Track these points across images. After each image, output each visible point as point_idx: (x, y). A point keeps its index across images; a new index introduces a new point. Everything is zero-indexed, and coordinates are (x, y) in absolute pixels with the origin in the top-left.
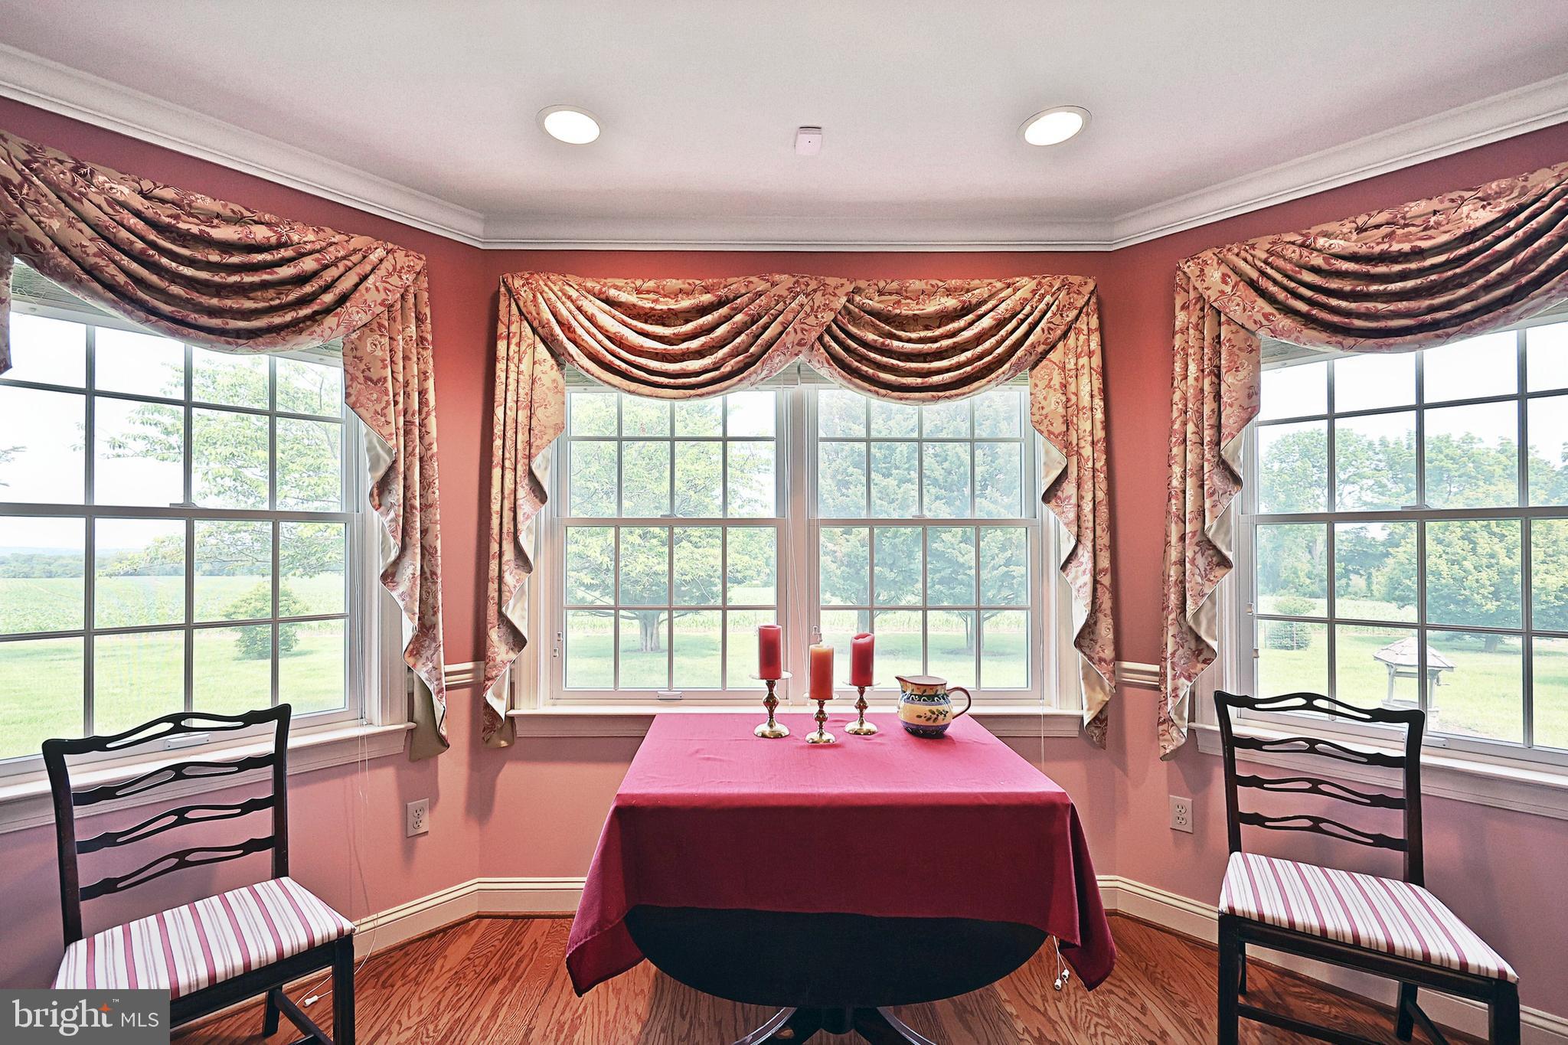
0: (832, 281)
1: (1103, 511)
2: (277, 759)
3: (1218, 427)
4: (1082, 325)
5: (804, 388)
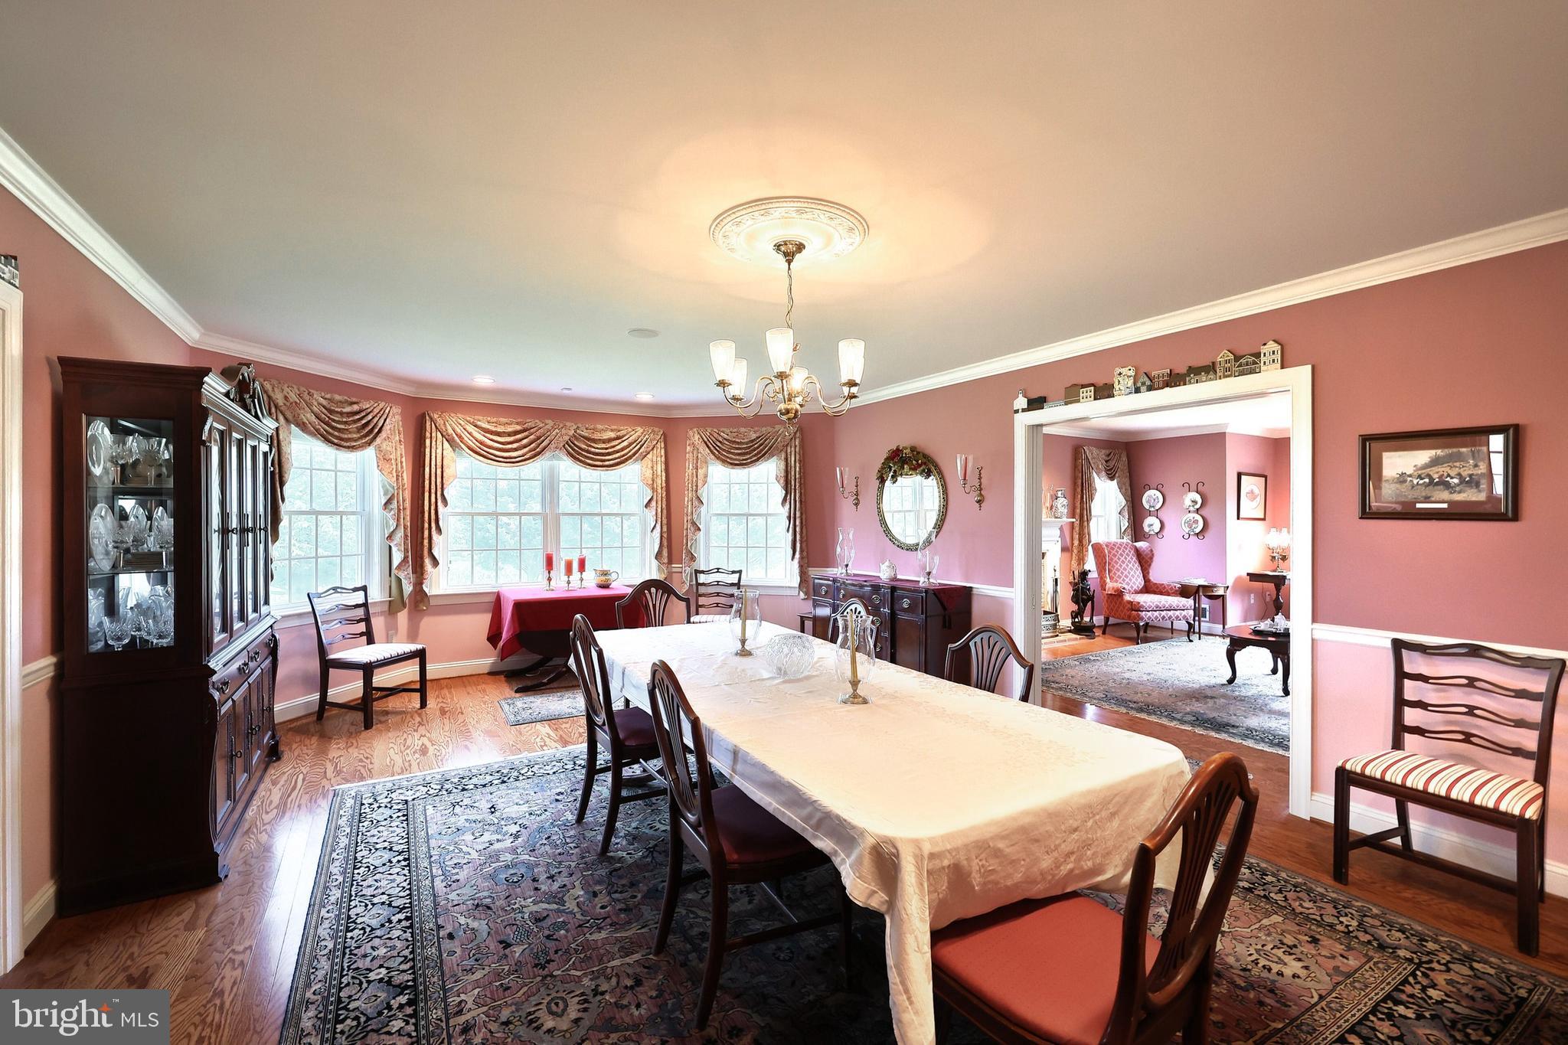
0: (568, 424)
1: (665, 511)
2: (365, 605)
3: (697, 486)
4: (658, 445)
5: (555, 462)
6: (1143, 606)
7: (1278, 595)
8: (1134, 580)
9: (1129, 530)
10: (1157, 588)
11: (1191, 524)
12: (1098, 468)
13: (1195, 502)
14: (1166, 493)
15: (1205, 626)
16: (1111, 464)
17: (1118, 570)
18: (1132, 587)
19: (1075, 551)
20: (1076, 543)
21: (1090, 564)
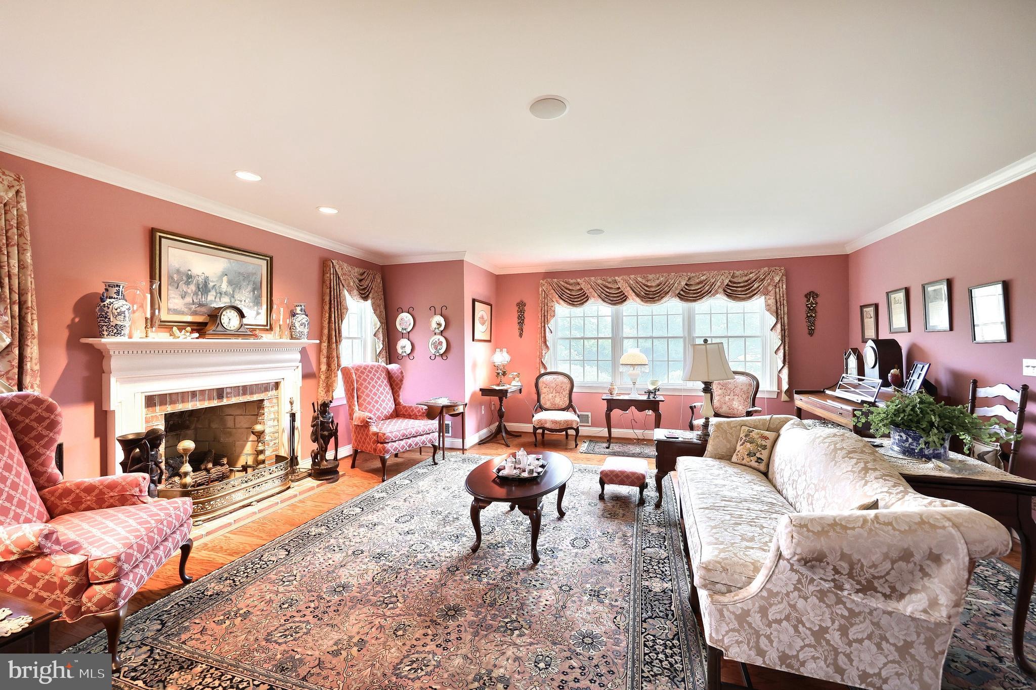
6: (388, 438)
7: (501, 405)
8: (384, 405)
9: (384, 353)
10: (406, 411)
11: (437, 345)
12: (349, 285)
13: (439, 324)
14: (416, 316)
15: (449, 442)
16: (365, 283)
17: (368, 395)
18: (382, 413)
19: (323, 377)
20: (324, 367)
21: (339, 393)
